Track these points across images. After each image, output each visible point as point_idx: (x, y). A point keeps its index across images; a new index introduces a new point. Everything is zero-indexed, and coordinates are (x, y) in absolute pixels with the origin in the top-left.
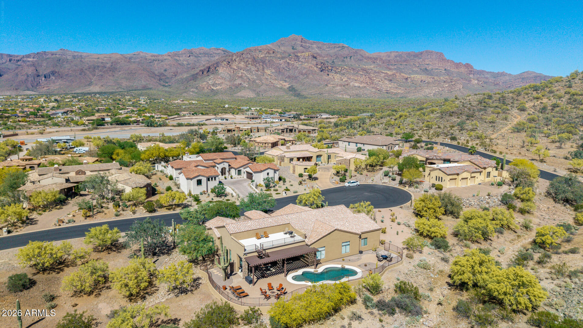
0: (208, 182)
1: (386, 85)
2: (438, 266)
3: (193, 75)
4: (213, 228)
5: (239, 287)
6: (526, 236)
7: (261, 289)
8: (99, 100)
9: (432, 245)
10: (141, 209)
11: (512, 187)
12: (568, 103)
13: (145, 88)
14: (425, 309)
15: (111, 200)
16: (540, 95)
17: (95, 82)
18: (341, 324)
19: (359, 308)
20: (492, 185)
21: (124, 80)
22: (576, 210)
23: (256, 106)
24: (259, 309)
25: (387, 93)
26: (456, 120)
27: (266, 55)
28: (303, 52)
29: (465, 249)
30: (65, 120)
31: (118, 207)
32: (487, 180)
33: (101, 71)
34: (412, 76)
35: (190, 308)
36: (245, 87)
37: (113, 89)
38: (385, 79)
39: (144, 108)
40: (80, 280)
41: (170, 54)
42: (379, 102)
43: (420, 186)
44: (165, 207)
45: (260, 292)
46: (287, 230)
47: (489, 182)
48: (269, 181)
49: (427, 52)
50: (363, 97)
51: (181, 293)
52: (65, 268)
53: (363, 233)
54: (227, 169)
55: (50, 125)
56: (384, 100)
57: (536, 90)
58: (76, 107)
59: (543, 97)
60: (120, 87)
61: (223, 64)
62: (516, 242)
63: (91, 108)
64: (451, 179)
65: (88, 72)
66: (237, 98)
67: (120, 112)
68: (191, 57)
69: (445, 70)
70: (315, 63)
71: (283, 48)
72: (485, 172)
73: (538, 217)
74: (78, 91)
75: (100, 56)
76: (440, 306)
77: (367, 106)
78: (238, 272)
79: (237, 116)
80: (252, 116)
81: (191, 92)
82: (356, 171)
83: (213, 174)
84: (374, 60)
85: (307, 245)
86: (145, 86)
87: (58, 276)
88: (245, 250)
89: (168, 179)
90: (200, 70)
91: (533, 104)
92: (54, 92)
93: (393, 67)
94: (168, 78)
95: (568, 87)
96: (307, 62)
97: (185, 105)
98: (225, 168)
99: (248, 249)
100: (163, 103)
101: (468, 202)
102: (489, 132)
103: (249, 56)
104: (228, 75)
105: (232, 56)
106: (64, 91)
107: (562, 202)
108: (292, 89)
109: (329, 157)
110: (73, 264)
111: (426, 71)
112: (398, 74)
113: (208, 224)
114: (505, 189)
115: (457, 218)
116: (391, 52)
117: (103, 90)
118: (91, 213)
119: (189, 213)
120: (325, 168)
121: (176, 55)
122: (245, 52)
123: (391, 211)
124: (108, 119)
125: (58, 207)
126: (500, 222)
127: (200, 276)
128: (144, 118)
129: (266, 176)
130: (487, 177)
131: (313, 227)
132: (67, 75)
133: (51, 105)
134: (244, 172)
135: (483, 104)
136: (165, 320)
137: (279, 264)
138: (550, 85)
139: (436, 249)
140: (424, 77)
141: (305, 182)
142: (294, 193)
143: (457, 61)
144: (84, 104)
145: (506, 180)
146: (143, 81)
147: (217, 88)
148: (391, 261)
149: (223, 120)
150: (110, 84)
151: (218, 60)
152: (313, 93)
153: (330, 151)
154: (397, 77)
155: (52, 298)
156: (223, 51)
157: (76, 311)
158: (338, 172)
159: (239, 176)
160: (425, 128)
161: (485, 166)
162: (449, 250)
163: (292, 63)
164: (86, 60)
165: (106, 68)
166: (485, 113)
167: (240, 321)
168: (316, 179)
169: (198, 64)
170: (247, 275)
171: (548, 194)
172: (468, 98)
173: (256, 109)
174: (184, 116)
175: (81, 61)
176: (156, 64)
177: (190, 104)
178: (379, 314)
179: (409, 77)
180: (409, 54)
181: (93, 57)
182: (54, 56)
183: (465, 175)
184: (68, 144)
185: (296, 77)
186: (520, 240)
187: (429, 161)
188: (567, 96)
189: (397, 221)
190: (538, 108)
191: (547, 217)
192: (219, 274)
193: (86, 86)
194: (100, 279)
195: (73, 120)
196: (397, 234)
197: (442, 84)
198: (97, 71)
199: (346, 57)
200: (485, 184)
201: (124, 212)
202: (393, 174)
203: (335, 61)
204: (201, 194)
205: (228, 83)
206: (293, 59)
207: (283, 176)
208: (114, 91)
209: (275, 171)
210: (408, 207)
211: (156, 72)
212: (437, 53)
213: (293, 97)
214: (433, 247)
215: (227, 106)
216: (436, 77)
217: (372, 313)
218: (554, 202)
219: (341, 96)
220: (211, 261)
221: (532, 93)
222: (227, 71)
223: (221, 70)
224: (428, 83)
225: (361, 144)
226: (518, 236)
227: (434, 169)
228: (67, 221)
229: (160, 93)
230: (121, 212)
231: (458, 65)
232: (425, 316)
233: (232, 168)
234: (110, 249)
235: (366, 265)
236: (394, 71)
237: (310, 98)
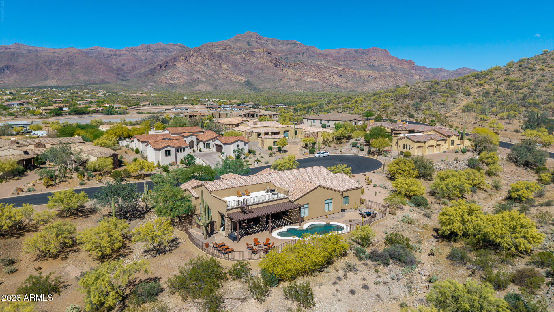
0: (177, 153)
1: (337, 80)
2: (422, 221)
3: (151, 70)
4: (190, 189)
5: (223, 244)
6: (498, 195)
7: (247, 244)
8: (56, 93)
9: (411, 203)
10: (108, 178)
11: (476, 153)
12: (508, 89)
13: (103, 82)
14: (417, 259)
15: (75, 170)
16: (482, 82)
17: (51, 76)
18: (336, 276)
19: (351, 259)
20: (457, 152)
21: (82, 74)
22: (536, 172)
23: (215, 98)
24: (248, 262)
25: (338, 87)
26: (410, 102)
27: (223, 51)
28: (258, 48)
29: (443, 206)
30: (21, 111)
31: (83, 176)
32: (452, 148)
33: (57, 65)
34: (360, 71)
35: (170, 266)
36: (202, 81)
37: (70, 83)
38: (336, 74)
39: (102, 100)
40: (44, 241)
41: (128, 49)
42: (331, 95)
43: (389, 155)
44: (133, 176)
45: (247, 247)
46: (268, 188)
47: (453, 150)
48: (239, 152)
49: (373, 49)
50: (316, 91)
51: (159, 254)
52: (26, 234)
53: (345, 191)
54: (195, 143)
55: (5, 115)
56: (334, 93)
57: (478, 78)
58: (33, 99)
59: (484, 84)
60: (77, 81)
61: (181, 59)
62: (489, 200)
63: (47, 100)
64: (418, 147)
65: (44, 67)
66: (195, 92)
67: (79, 103)
68: (149, 52)
69: (390, 66)
70: (269, 58)
71: (238, 44)
72: (449, 140)
73: (504, 179)
74: (34, 85)
75: (56, 51)
76: (432, 256)
77: (320, 99)
78: (220, 231)
79: (197, 107)
80: (212, 106)
81: (149, 86)
82: (324, 144)
83: (182, 145)
84: (325, 56)
85: (290, 201)
86: (103, 80)
87: (18, 240)
88: (228, 206)
89: (134, 152)
90: (158, 65)
91: (476, 90)
92: (9, 86)
93: (342, 63)
94: (127, 72)
95: (507, 75)
96: (263, 57)
97: (144, 98)
98: (193, 142)
99: (230, 205)
100: (121, 96)
101: (437, 166)
102: (442, 111)
103: (206, 52)
104: (186, 70)
105: (190, 51)
106: (19, 85)
107: (522, 166)
108: (248, 83)
109: (296, 133)
110: (35, 229)
111: (372, 67)
112: (347, 70)
113: (183, 187)
114: (469, 155)
115: (430, 180)
116: (340, 49)
117: (60, 83)
118: (54, 183)
119: (160, 177)
120: (293, 142)
121: (134, 50)
122: (202, 48)
123: (365, 175)
124: (66, 109)
125: (16, 178)
126: (473, 182)
127: (178, 236)
128: (104, 108)
129: (236, 148)
130: (451, 145)
131: (295, 186)
132: (22, 69)
133: (6, 97)
134: (213, 145)
135: (432, 89)
136: (143, 279)
137: (262, 222)
138: (491, 73)
139: (416, 207)
140: (371, 73)
141: (275, 154)
142: (265, 163)
143: (400, 58)
144: (40, 96)
145: (469, 148)
146: (101, 76)
147: (175, 82)
148: (374, 217)
149: (183, 109)
150: (66, 78)
151: (176, 55)
152: (268, 87)
153: (297, 126)
154: (346, 73)
155: (12, 262)
156: (181, 46)
157: (41, 273)
158: (306, 145)
159: (208, 150)
160: (382, 110)
161: (449, 134)
162: (428, 207)
163: (248, 58)
164: (42, 54)
165: (62, 62)
166: (436, 96)
167: (228, 276)
168: (285, 151)
169: (155, 59)
170: (229, 233)
171: (510, 159)
172: (417, 85)
173: (215, 100)
174: (144, 106)
175: (37, 55)
176: (113, 59)
177: (149, 96)
178: (374, 265)
179: (357, 72)
180: (357, 51)
181: (48, 51)
182: (8, 50)
183: (432, 142)
184: (25, 128)
185: (252, 72)
186: (492, 198)
187: (394, 132)
188: (506, 83)
189: (372, 184)
190: (481, 93)
191: (512, 179)
192: (199, 234)
193: (42, 80)
194: (67, 240)
195: (29, 110)
196: (375, 195)
197: (388, 78)
198: (53, 65)
199: (299, 54)
200: (450, 152)
201: (89, 182)
202: (361, 145)
203: (288, 57)
204: (170, 165)
205: (186, 78)
206: (248, 55)
207: (252, 149)
208: (71, 85)
209: (245, 143)
210: (381, 172)
211: (114, 67)
212: (382, 50)
213: (250, 91)
214: (413, 205)
215: (185, 98)
216: (382, 73)
217: (366, 265)
218: (516, 166)
219: (295, 90)
220: (188, 222)
221: (475, 81)
222: (185, 66)
223: (178, 65)
224: (375, 78)
225: (326, 120)
226: (490, 195)
227: (402, 138)
228: (27, 190)
229: (118, 87)
230: (87, 181)
231: (401, 62)
232: (419, 265)
233: (201, 141)
234: (76, 214)
235: (351, 221)
236: (344, 67)
237: (266, 91)
